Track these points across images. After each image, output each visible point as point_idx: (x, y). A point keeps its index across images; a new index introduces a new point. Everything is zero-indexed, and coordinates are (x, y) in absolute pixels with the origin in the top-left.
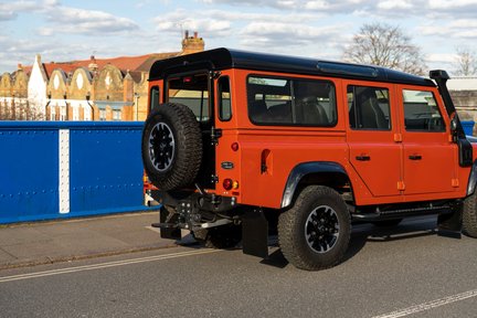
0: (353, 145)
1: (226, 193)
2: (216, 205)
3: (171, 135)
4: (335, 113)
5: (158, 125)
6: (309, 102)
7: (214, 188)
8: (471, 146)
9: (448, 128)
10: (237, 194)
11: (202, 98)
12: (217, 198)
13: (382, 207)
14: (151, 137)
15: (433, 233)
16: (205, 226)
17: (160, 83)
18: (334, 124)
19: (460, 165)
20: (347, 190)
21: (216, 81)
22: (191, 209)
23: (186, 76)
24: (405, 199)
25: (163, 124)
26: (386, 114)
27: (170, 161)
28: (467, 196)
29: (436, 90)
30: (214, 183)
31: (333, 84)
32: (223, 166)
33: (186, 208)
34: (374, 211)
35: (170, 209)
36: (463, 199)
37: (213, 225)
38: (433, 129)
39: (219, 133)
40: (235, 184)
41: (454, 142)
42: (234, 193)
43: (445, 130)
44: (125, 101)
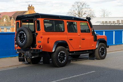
0: (69, 36)
1: (39, 49)
2: (37, 52)
3: (25, 35)
4: (64, 28)
5: (21, 32)
6: (57, 26)
7: (36, 48)
8: (97, 36)
9: (91, 32)
10: (42, 49)
11: (29, 25)
12: (37, 50)
13: (76, 52)
14: (19, 35)
15: (88, 59)
16: (33, 57)
17: (19, 21)
18: (64, 31)
19: (94, 41)
20: (67, 48)
21: (36, 21)
22: (29, 53)
23: (27, 20)
24: (81, 50)
25: (22, 32)
26: (76, 28)
27: (25, 41)
28: (96, 49)
29: (88, 22)
30: (36, 46)
31: (63, 21)
32: (38, 42)
33: (28, 53)
34: (74, 53)
35: (22, 54)
36: (95, 49)
37: (35, 57)
38: (87, 32)
39: (37, 34)
40: (42, 46)
41: (92, 35)
42: (41, 49)
43: (90, 32)
44: (12, 26)
